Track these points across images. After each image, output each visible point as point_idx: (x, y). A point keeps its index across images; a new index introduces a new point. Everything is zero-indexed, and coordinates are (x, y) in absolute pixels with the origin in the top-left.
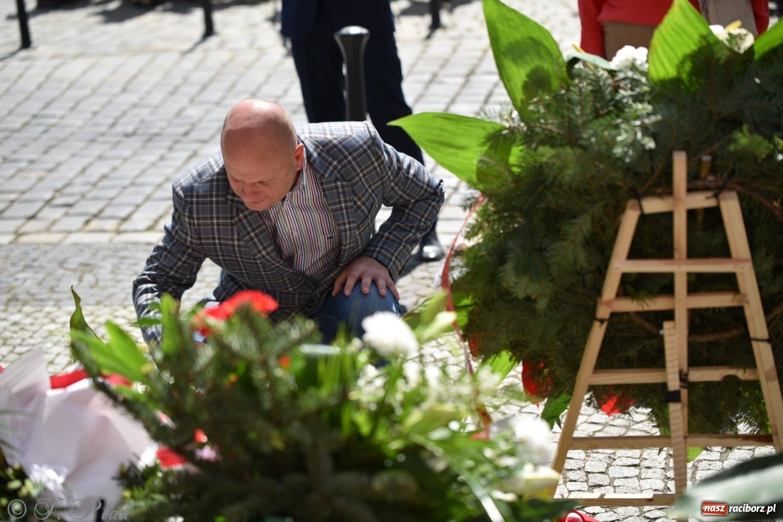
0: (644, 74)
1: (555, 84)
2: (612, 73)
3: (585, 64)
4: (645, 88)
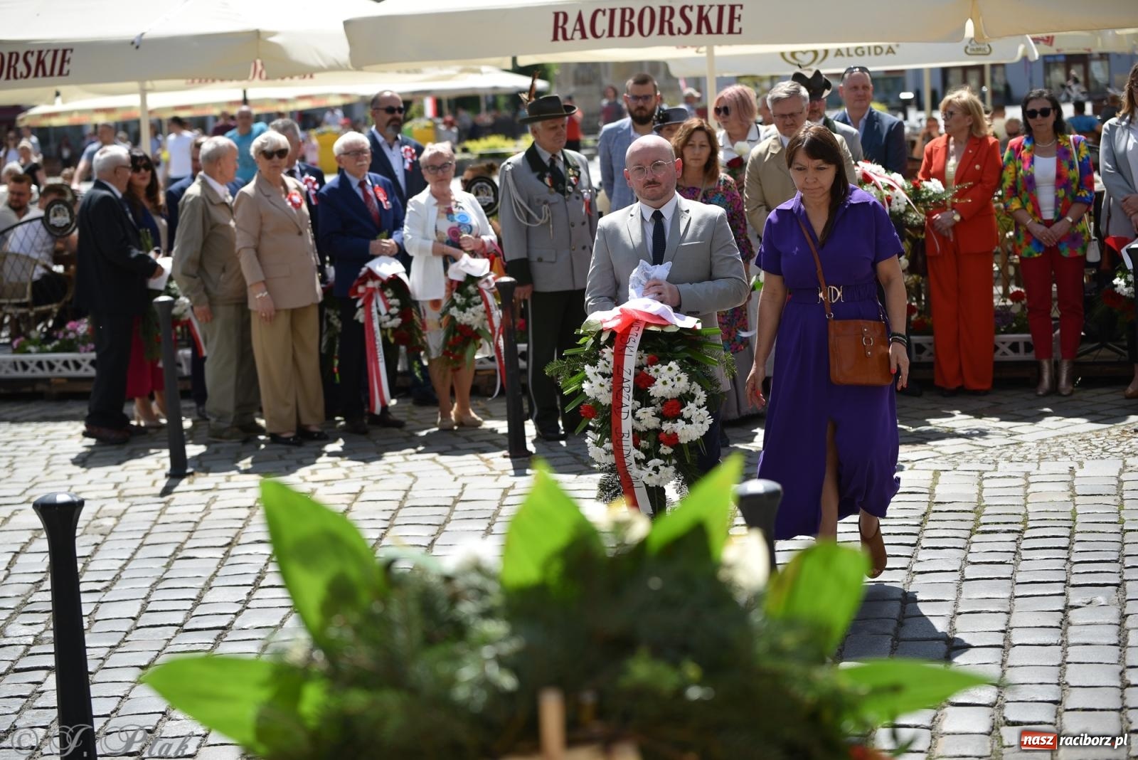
0: (495, 577)
1: (365, 597)
2: (448, 579)
4: (496, 600)
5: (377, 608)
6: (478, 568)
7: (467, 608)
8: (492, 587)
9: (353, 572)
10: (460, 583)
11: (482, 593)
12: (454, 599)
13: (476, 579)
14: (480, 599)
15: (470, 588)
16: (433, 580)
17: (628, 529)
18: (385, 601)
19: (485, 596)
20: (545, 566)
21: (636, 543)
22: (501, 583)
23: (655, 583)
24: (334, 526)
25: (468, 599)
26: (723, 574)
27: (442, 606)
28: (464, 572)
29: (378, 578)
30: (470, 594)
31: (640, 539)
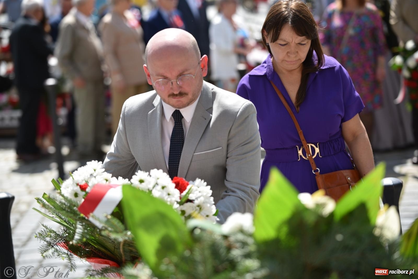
0: (251, 235)
1: (180, 248)
2: (226, 237)
3: (202, 230)
4: (252, 248)
5: (187, 253)
6: (242, 231)
7: (236, 253)
8: (250, 241)
9: (173, 234)
10: (232, 239)
11: (244, 244)
12: (229, 248)
13: (240, 237)
14: (243, 248)
15: (238, 241)
16: (218, 237)
17: (324, 208)
18: (191, 250)
19: (246, 246)
20: (279, 229)
21: (328, 215)
22: (255, 239)
23: (339, 237)
24: (162, 209)
25: (237, 248)
26: (377, 232)
27: (223, 251)
28: (234, 233)
29: (187, 237)
30: (238, 245)
31: (330, 214)
